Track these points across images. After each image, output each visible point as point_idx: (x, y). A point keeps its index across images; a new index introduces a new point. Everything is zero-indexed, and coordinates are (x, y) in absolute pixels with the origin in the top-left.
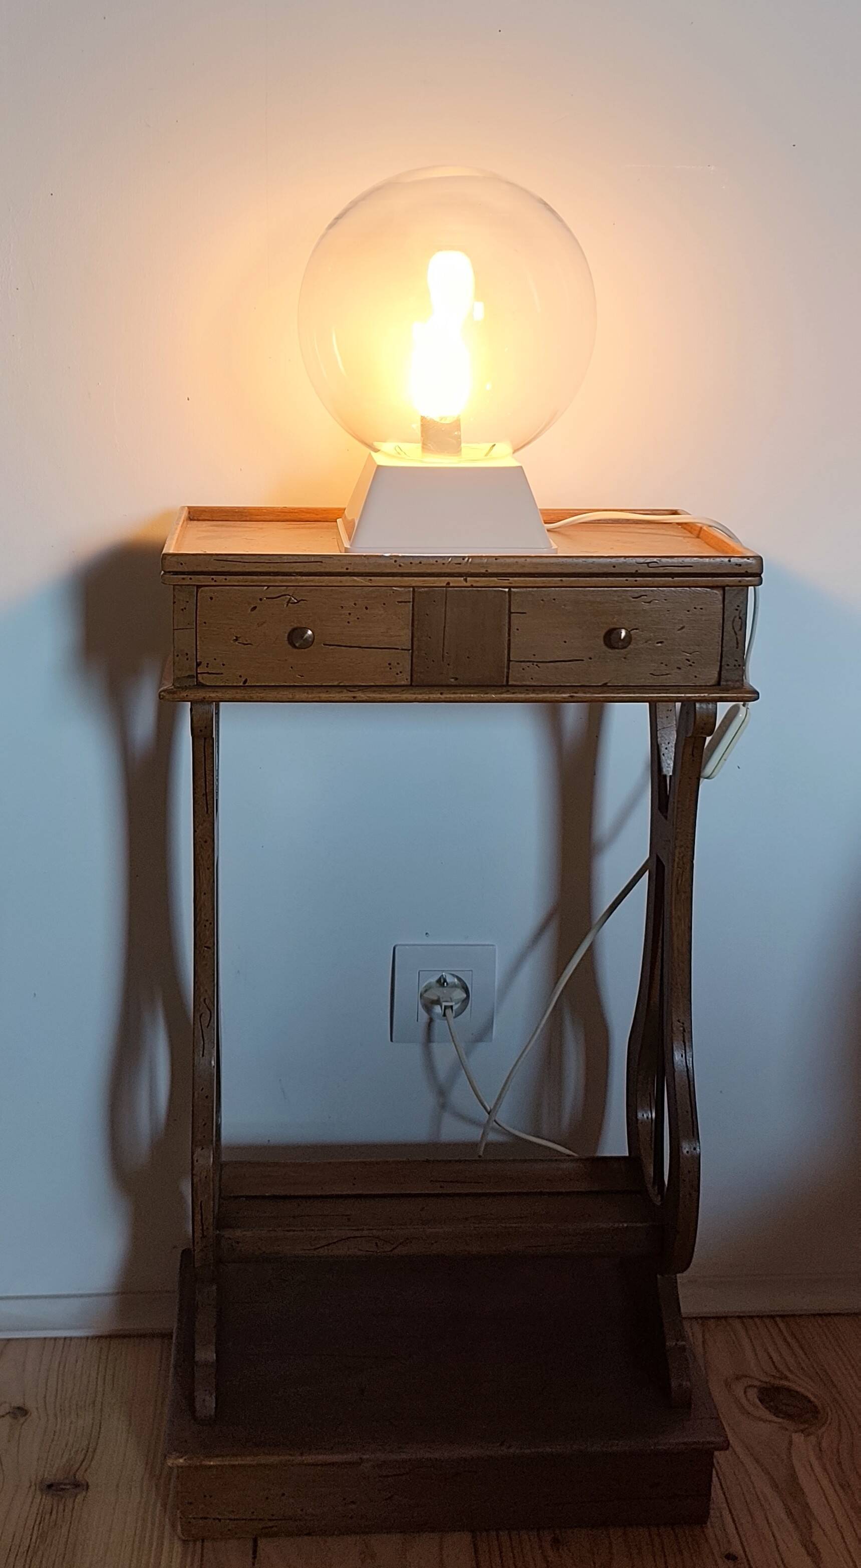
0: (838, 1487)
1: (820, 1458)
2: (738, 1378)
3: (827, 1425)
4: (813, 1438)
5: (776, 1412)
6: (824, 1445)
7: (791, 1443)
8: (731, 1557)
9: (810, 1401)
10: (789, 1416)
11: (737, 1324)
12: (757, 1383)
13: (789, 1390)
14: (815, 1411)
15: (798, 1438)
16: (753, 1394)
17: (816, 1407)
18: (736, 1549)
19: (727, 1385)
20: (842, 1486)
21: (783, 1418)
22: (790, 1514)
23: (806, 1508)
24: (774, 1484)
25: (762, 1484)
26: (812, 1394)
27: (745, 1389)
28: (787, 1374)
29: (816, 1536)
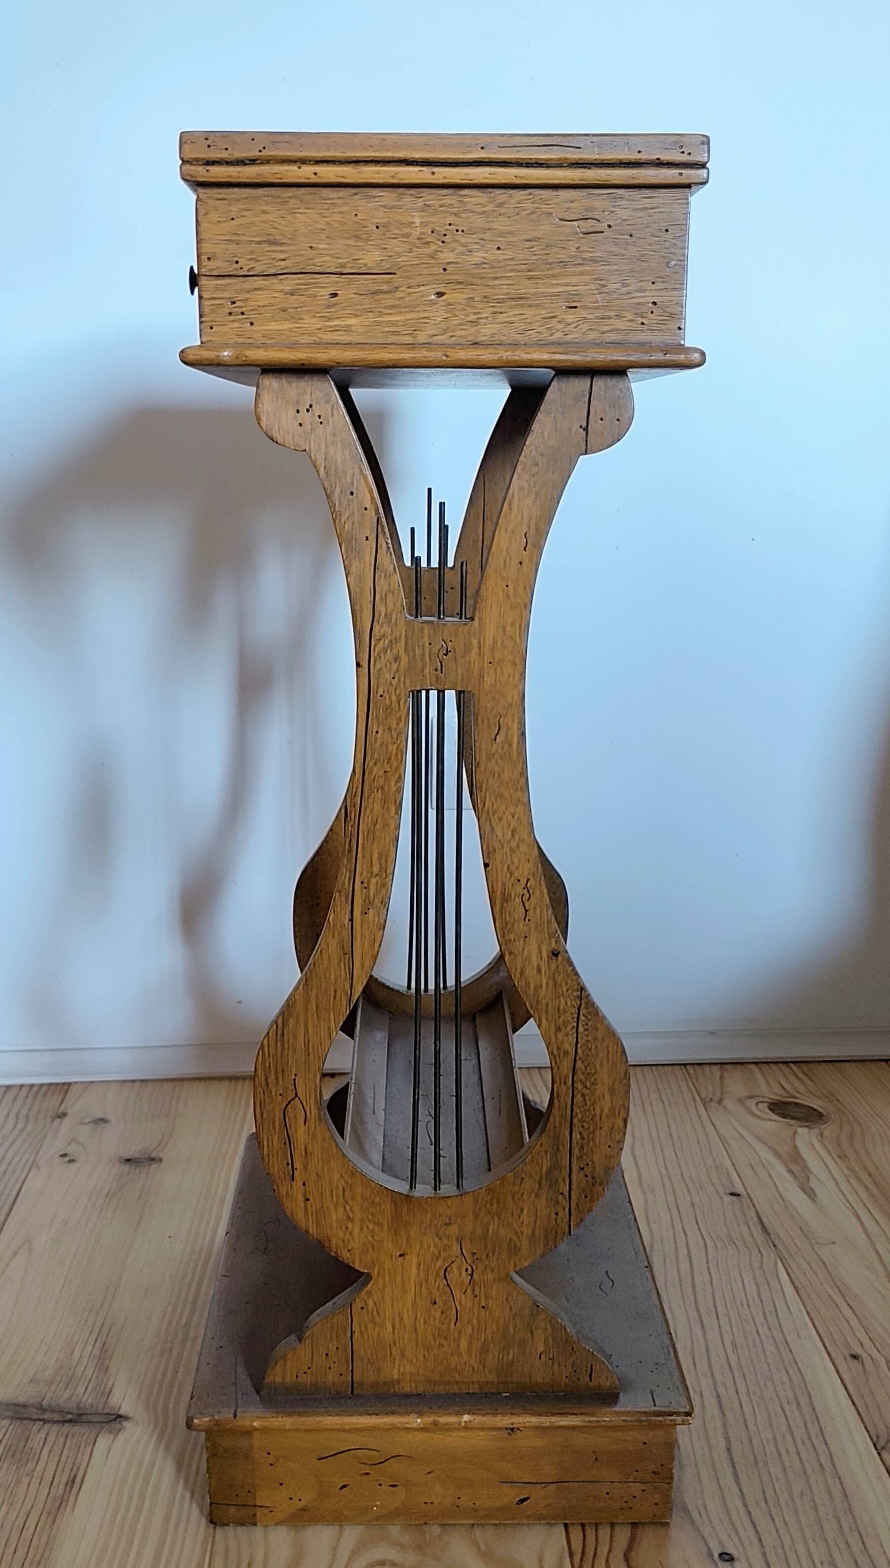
0: (837, 1159)
1: (821, 1141)
2: (750, 1097)
3: (829, 1123)
4: (816, 1131)
5: (785, 1116)
6: (826, 1133)
7: (795, 1132)
8: (735, 1195)
9: (815, 1110)
10: (795, 1118)
11: (754, 1067)
12: (768, 1100)
13: (797, 1104)
14: (822, 1116)
15: (803, 1131)
16: (764, 1107)
17: (820, 1112)
18: (739, 1189)
19: (742, 1101)
20: (839, 1156)
21: (789, 1119)
22: (790, 1171)
23: (805, 1168)
24: (777, 1155)
25: (766, 1155)
26: (818, 1106)
27: (757, 1104)
28: (797, 1095)
29: (814, 1184)
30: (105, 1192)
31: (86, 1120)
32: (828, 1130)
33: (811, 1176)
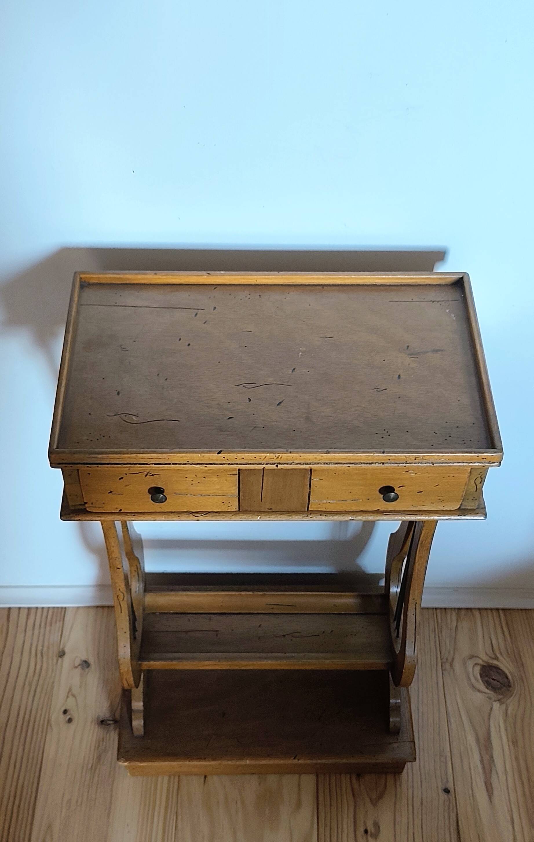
0: (511, 743)
1: (505, 721)
2: (470, 657)
3: (513, 697)
4: (504, 706)
5: (488, 684)
6: (509, 712)
7: (491, 709)
8: (447, 791)
9: (507, 678)
10: (494, 689)
11: (477, 613)
12: (480, 662)
13: (497, 668)
14: (510, 686)
15: (496, 705)
16: (478, 669)
17: (509, 682)
18: (450, 786)
19: (465, 664)
21: (490, 690)
22: (482, 762)
23: (492, 757)
24: (478, 740)
25: (471, 739)
26: (510, 672)
27: (473, 667)
28: (499, 655)
29: (494, 780)
30: (90, 765)
31: (76, 665)
32: (512, 703)
33: (493, 768)
